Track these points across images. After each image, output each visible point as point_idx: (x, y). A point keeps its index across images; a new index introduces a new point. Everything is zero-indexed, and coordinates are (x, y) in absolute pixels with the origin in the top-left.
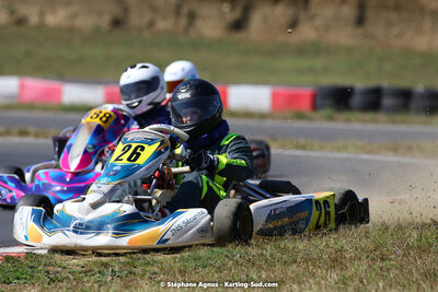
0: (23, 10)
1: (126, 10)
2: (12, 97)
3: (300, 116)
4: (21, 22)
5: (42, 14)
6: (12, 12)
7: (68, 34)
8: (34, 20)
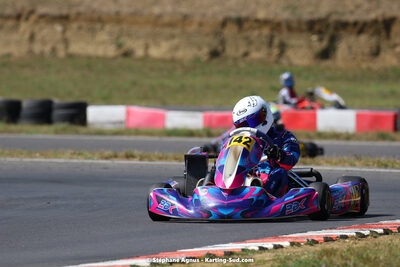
0: (129, 44)
1: (223, 42)
2: (121, 122)
3: (383, 137)
4: (127, 54)
5: (147, 47)
6: (119, 46)
7: (170, 64)
8: (140, 52)
